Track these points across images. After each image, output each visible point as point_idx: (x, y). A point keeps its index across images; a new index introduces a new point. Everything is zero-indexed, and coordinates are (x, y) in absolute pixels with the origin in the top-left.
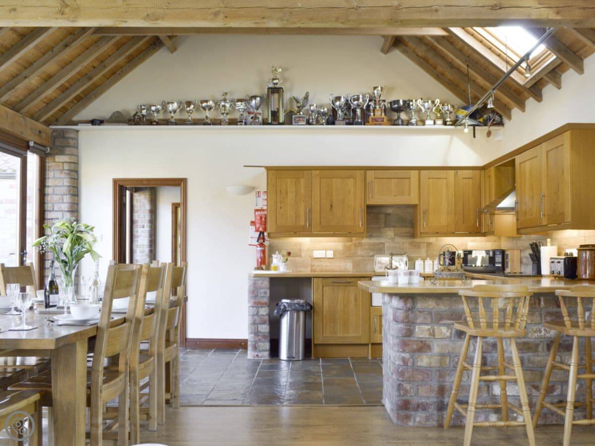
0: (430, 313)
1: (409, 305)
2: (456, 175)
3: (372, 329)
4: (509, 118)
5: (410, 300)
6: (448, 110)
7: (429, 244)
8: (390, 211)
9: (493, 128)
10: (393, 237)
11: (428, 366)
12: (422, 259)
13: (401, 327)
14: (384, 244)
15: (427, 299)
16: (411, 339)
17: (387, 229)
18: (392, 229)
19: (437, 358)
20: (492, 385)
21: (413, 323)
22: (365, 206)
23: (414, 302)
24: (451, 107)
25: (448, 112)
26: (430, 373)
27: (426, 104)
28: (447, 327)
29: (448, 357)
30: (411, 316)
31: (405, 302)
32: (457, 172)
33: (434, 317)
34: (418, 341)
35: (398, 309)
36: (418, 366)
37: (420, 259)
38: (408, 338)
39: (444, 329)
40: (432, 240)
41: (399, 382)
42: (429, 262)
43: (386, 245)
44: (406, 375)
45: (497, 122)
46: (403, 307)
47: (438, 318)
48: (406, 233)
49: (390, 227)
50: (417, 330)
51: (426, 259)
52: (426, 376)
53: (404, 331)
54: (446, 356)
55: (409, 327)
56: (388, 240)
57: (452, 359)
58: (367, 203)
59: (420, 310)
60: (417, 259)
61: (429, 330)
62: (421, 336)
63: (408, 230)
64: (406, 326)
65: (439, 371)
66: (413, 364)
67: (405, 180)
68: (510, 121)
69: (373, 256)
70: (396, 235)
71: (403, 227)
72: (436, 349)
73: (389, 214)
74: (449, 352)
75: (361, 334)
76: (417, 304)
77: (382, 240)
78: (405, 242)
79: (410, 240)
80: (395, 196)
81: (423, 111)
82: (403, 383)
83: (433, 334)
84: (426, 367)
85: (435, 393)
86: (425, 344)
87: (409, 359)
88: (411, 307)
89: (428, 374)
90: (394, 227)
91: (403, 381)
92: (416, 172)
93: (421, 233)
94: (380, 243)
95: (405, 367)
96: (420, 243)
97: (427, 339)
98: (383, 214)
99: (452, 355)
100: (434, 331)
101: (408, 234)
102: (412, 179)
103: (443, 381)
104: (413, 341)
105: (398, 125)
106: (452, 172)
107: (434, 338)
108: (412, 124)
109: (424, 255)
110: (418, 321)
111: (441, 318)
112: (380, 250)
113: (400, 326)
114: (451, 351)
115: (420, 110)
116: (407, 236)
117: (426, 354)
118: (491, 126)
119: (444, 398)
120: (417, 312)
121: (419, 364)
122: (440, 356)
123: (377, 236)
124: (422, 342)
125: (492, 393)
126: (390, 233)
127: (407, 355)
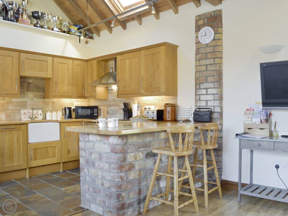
0: (134, 145)
1: (125, 141)
2: (73, 62)
3: (29, 158)
4: (99, 35)
5: (125, 138)
6: (66, 25)
7: (53, 103)
8: (30, 81)
9: (89, 40)
10: (32, 98)
11: (134, 178)
12: (50, 112)
13: (120, 156)
14: (26, 102)
15: (133, 136)
16: (125, 163)
17: (28, 92)
18: (32, 92)
19: (138, 172)
20: (160, 182)
21: (126, 152)
22: (19, 77)
23: (127, 139)
24: (68, 23)
25: (66, 26)
26: (134, 183)
27: (54, 18)
28: (142, 152)
29: (143, 171)
30: (126, 148)
31: (123, 139)
32: (73, 61)
33: (136, 148)
34: (129, 164)
35: (118, 144)
36: (129, 180)
37: (49, 112)
38: (123, 163)
39: (140, 154)
40: (55, 100)
41: (118, 193)
42: (54, 113)
43: (28, 103)
44: (123, 187)
45: (91, 37)
46: (121, 143)
47: (138, 148)
48: (41, 95)
49: (31, 92)
50: (128, 157)
51: (53, 112)
52: (133, 185)
53: (122, 159)
54: (142, 170)
55: (124, 156)
56: (29, 100)
57: (144, 171)
58: (21, 75)
59: (130, 144)
60: (48, 112)
61: (134, 156)
62: (130, 160)
63: (41, 93)
64: (123, 155)
65: (138, 180)
66: (127, 179)
67: (44, 62)
68: (99, 37)
69: (20, 110)
70: (34, 97)
71: (38, 92)
72: (137, 167)
73: (30, 83)
74: (143, 168)
75: (22, 163)
76: (128, 140)
77: (25, 100)
78: (40, 101)
79: (42, 100)
80: (38, 71)
81: (52, 22)
82: (121, 193)
83: (135, 158)
84: (133, 179)
85: (137, 194)
86: (132, 165)
87: (124, 176)
88: (125, 143)
89: (133, 183)
90: (33, 91)
91: (121, 191)
92: (51, 58)
93: (53, 96)
94: (25, 102)
95: (123, 182)
96: (48, 102)
97: (133, 162)
98: (26, 82)
99: (144, 169)
100: (136, 156)
101: (42, 96)
102: (48, 62)
103: (140, 186)
104: (126, 164)
105: (38, 27)
106: (71, 61)
107: (136, 160)
108: (44, 28)
109: (51, 109)
110: (129, 151)
111: (139, 148)
112: (24, 106)
113: (118, 155)
114: (144, 167)
115: (50, 21)
116: (41, 97)
117: (133, 171)
118: (88, 38)
119: (141, 196)
120: (129, 146)
121: (129, 179)
122: (139, 171)
123: (22, 97)
124: (130, 164)
125: (159, 186)
126: (30, 95)
127: (123, 174)
